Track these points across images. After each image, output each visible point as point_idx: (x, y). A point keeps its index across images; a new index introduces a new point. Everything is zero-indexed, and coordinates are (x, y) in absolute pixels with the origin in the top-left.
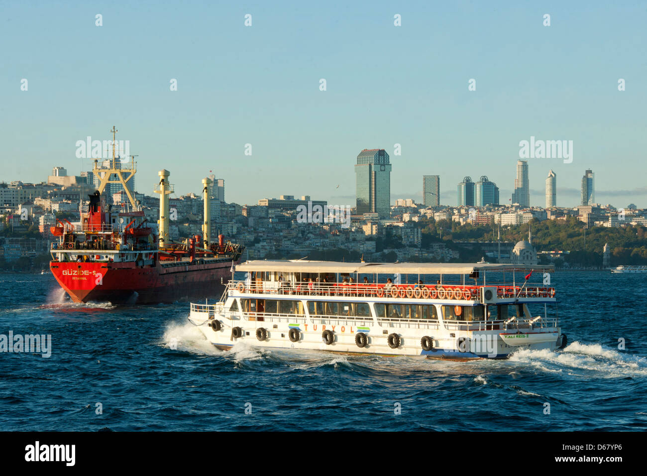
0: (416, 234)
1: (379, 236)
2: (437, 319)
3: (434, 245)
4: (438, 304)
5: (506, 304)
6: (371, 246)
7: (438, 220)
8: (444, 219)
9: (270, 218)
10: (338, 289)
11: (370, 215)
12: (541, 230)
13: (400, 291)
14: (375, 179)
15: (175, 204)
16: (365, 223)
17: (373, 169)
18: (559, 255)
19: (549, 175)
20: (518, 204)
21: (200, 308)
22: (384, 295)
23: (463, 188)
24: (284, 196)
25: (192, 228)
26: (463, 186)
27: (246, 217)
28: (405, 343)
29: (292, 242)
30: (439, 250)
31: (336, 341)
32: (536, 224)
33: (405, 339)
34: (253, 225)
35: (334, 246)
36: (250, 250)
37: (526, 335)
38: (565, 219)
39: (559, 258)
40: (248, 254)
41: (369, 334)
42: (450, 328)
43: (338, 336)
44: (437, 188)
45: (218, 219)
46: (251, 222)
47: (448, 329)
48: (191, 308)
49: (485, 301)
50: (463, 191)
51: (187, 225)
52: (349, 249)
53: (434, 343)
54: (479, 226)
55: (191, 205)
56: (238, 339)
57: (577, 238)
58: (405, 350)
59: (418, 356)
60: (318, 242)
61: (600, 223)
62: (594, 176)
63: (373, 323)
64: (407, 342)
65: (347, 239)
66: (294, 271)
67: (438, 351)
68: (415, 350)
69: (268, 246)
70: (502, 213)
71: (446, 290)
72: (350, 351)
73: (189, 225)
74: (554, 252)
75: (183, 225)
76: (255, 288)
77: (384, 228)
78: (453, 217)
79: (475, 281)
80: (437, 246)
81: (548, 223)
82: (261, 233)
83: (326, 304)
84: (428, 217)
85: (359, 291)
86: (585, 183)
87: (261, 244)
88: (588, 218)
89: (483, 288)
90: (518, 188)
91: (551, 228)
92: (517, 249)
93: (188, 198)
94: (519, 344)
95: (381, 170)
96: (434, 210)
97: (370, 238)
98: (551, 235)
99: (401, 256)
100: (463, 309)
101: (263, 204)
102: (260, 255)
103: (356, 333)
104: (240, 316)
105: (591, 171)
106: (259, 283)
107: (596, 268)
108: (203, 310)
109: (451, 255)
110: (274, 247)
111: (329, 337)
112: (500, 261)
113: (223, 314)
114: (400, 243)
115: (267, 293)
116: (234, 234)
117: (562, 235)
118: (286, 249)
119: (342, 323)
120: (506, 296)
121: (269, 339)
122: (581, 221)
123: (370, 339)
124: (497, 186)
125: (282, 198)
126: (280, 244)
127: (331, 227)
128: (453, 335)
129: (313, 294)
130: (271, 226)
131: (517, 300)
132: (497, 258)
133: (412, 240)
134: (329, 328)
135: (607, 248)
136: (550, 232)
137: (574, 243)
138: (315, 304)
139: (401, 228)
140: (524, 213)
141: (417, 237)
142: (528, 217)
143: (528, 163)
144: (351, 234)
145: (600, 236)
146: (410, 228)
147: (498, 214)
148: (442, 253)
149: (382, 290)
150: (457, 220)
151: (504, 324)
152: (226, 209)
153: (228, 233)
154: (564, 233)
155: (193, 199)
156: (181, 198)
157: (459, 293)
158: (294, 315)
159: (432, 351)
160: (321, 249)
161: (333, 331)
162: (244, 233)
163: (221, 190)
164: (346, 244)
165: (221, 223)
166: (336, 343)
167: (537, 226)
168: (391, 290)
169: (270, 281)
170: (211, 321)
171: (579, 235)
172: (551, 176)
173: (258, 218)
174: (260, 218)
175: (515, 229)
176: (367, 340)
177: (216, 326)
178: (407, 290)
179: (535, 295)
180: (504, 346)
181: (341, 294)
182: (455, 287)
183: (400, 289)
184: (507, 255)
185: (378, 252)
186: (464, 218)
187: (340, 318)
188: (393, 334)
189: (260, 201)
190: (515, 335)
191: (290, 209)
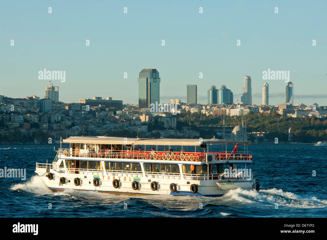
0: (173, 121)
1: (150, 122)
2: (179, 173)
3: (184, 128)
4: (180, 163)
5: (222, 164)
6: (144, 128)
7: (193, 112)
8: (196, 112)
9: (83, 111)
10: (122, 154)
11: (145, 109)
12: (254, 119)
13: (158, 156)
14: (150, 87)
15: (23, 102)
16: (142, 114)
17: (149, 81)
18: (262, 135)
19: (264, 85)
20: (243, 103)
21: (41, 165)
22: (149, 158)
23: (211, 93)
24: (96, 97)
25: (32, 117)
26: (211, 91)
27: (68, 110)
28: (161, 187)
29: (95, 126)
30: (187, 131)
31: (121, 186)
32: (251, 115)
33: (161, 185)
34: (72, 115)
35: (122, 128)
36: (68, 131)
37: (232, 183)
38: (269, 112)
39: (262, 136)
40: (67, 133)
41: (140, 182)
42: (187, 178)
43: (122, 183)
44: (195, 92)
45: (50, 111)
46: (71, 113)
47: (186, 179)
48: (37, 166)
49: (207, 162)
50: (211, 95)
51: (29, 115)
52: (131, 130)
53: (178, 187)
54: (217, 117)
55: (33, 103)
56: (63, 184)
57: (275, 124)
58: (161, 192)
59: (169, 195)
60: (112, 126)
61: (290, 115)
62: (293, 86)
63: (142, 175)
64: (162, 187)
65: (130, 124)
66: (97, 144)
67: (180, 193)
68: (167, 191)
69: (80, 128)
70: (231, 109)
71: (185, 155)
72: (128, 192)
73: (30, 115)
74: (259, 133)
75: (26, 115)
76: (74, 153)
77: (153, 117)
78: (202, 111)
79: (204, 150)
80: (186, 128)
81: (258, 115)
82: (76, 120)
83: (116, 163)
84: (187, 111)
85: (134, 155)
86: (288, 90)
87: (76, 127)
88: (283, 112)
89: (206, 154)
90: (245, 93)
91: (260, 118)
92: (235, 131)
93: (31, 98)
94: (229, 188)
95: (154, 82)
96: (190, 106)
97: (144, 124)
98: (259, 122)
99: (163, 135)
100: (195, 167)
101: (82, 102)
102: (75, 134)
103: (132, 181)
104: (65, 171)
105: (291, 82)
106: (77, 150)
107: (283, 143)
108: (43, 167)
109: (194, 134)
110: (84, 129)
111: (117, 183)
112: (224, 138)
113: (55, 169)
114: (163, 127)
115: (81, 157)
116: (59, 120)
117: (266, 122)
118: (91, 130)
119: (125, 175)
120: (222, 159)
121: (82, 184)
122: (279, 114)
123: (140, 185)
124: (232, 92)
125: (94, 99)
126: (88, 127)
127: (120, 116)
128: (188, 183)
129: (108, 157)
130: (83, 116)
131: (228, 162)
132: (223, 136)
133: (171, 125)
134: (117, 178)
135: (290, 130)
136: (259, 120)
137: (272, 127)
138: (110, 163)
139: (164, 117)
140: (244, 108)
141: (174, 123)
142: (247, 111)
143: (251, 78)
144: (132, 121)
145: (288, 123)
146: (169, 117)
147: (228, 109)
148: (189, 133)
149: (148, 155)
150: (204, 113)
151: (220, 176)
152: (55, 105)
153: (55, 120)
154: (268, 121)
155: (35, 99)
156: (27, 98)
157: (192, 157)
158: (97, 170)
159: (177, 192)
160: (113, 130)
161: (119, 180)
162: (65, 120)
163: (57, 94)
164: (129, 127)
165: (51, 114)
166: (120, 187)
167: (251, 116)
168: (153, 155)
169: (84, 149)
170: (48, 173)
171: (276, 122)
172: (266, 85)
173: (75, 111)
174: (77, 111)
175: (239, 118)
176: (139, 185)
177: (51, 176)
178: (162, 155)
179: (239, 159)
180: (219, 190)
181: (124, 158)
182: (191, 154)
183: (159, 155)
184: (229, 135)
185: (149, 132)
186: (208, 111)
187: (123, 172)
188: (154, 182)
189: (81, 100)
190: (226, 183)
191: (95, 105)
